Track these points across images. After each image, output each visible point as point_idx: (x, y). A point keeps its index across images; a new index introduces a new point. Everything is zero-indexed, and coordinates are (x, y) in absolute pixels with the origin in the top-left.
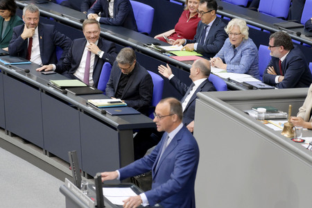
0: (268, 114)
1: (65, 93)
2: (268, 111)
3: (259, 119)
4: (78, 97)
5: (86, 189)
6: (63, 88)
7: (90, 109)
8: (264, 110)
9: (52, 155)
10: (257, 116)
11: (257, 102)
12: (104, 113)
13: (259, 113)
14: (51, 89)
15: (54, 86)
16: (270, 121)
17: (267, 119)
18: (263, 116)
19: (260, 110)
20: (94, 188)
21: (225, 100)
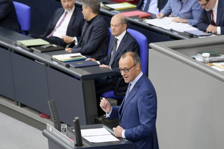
0: (211, 58)
1: (32, 51)
2: (211, 56)
3: (204, 62)
4: (44, 54)
5: (65, 131)
6: (29, 47)
7: (55, 63)
8: (208, 54)
9: (23, 106)
10: (202, 60)
11: (201, 48)
12: (68, 66)
13: (204, 57)
14: (19, 48)
15: (21, 46)
16: (214, 64)
17: (211, 62)
18: (208, 59)
19: (204, 54)
20: (74, 130)
21: (175, 49)
